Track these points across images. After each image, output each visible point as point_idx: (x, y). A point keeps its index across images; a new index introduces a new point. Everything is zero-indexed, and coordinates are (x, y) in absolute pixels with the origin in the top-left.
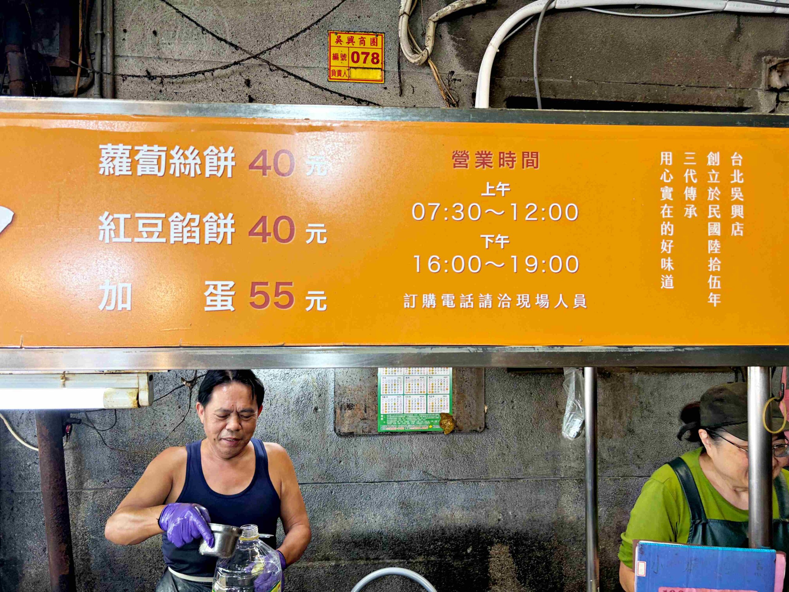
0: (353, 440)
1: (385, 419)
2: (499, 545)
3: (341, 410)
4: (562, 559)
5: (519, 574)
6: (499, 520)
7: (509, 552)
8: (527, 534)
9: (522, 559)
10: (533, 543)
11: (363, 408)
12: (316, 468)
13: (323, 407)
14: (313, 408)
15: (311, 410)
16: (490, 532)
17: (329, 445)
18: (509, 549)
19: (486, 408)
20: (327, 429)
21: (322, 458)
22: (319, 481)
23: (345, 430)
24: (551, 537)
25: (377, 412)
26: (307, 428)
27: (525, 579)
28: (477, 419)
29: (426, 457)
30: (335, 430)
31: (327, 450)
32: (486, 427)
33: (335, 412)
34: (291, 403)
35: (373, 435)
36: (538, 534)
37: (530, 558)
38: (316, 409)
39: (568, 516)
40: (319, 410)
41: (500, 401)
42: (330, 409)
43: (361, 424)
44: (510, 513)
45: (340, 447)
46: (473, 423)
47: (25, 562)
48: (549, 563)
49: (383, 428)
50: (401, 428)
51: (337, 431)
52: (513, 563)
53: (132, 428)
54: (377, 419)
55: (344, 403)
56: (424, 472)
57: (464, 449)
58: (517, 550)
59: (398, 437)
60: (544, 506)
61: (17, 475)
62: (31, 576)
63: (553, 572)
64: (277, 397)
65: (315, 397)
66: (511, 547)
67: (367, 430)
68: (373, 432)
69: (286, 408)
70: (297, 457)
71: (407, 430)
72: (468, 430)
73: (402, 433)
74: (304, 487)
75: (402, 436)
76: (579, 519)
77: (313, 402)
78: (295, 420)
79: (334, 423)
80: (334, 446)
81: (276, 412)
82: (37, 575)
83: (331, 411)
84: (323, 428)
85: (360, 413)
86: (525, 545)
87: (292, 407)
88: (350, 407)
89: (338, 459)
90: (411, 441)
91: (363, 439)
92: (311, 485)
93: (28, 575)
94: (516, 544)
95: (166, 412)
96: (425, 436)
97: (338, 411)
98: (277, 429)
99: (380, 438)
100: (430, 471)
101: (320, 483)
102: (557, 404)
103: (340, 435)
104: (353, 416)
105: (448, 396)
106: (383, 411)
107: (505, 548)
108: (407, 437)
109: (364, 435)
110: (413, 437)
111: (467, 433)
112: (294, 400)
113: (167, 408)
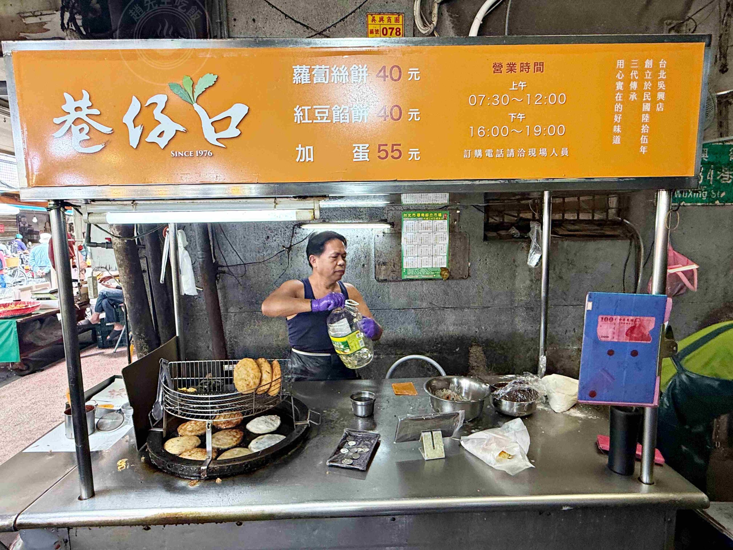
0: (387, 284)
1: (406, 272)
2: (476, 346)
3: (379, 266)
4: (514, 355)
5: (488, 363)
6: (476, 332)
7: (482, 351)
8: (493, 340)
9: (490, 355)
10: (497, 346)
11: (392, 265)
13: (368, 264)
15: (360, 266)
16: (470, 339)
17: (372, 287)
18: (482, 349)
19: (469, 264)
20: (371, 278)
21: (368, 295)
23: (382, 278)
24: (508, 342)
25: (401, 267)
26: (358, 277)
28: (463, 270)
29: (432, 294)
30: (375, 278)
31: (371, 290)
32: (469, 275)
33: (375, 267)
35: (400, 281)
36: (500, 341)
37: (495, 354)
38: (363, 265)
40: (366, 266)
41: (478, 259)
42: (372, 265)
43: (392, 274)
44: (483, 328)
45: (379, 288)
46: (461, 273)
48: (506, 357)
49: (405, 277)
50: (417, 277)
51: (377, 279)
52: (485, 357)
53: (255, 277)
54: (401, 271)
55: (381, 262)
56: (430, 303)
57: (455, 289)
58: (487, 350)
59: (414, 282)
60: (504, 324)
61: (190, 304)
65: (362, 258)
67: (395, 278)
68: (399, 279)
71: (420, 278)
72: (458, 278)
73: (417, 280)
75: (417, 282)
77: (362, 261)
78: (351, 272)
79: (375, 273)
80: (375, 287)
83: (373, 266)
84: (368, 276)
85: (391, 267)
86: (492, 347)
88: (384, 264)
89: (378, 295)
90: (422, 285)
91: (393, 283)
94: (487, 346)
95: (273, 267)
96: (431, 281)
97: (377, 266)
99: (403, 283)
100: (434, 303)
103: (378, 281)
104: (386, 270)
105: (446, 257)
106: (405, 266)
107: (479, 349)
108: (420, 282)
109: (393, 281)
110: (423, 282)
111: (457, 279)
113: (274, 265)
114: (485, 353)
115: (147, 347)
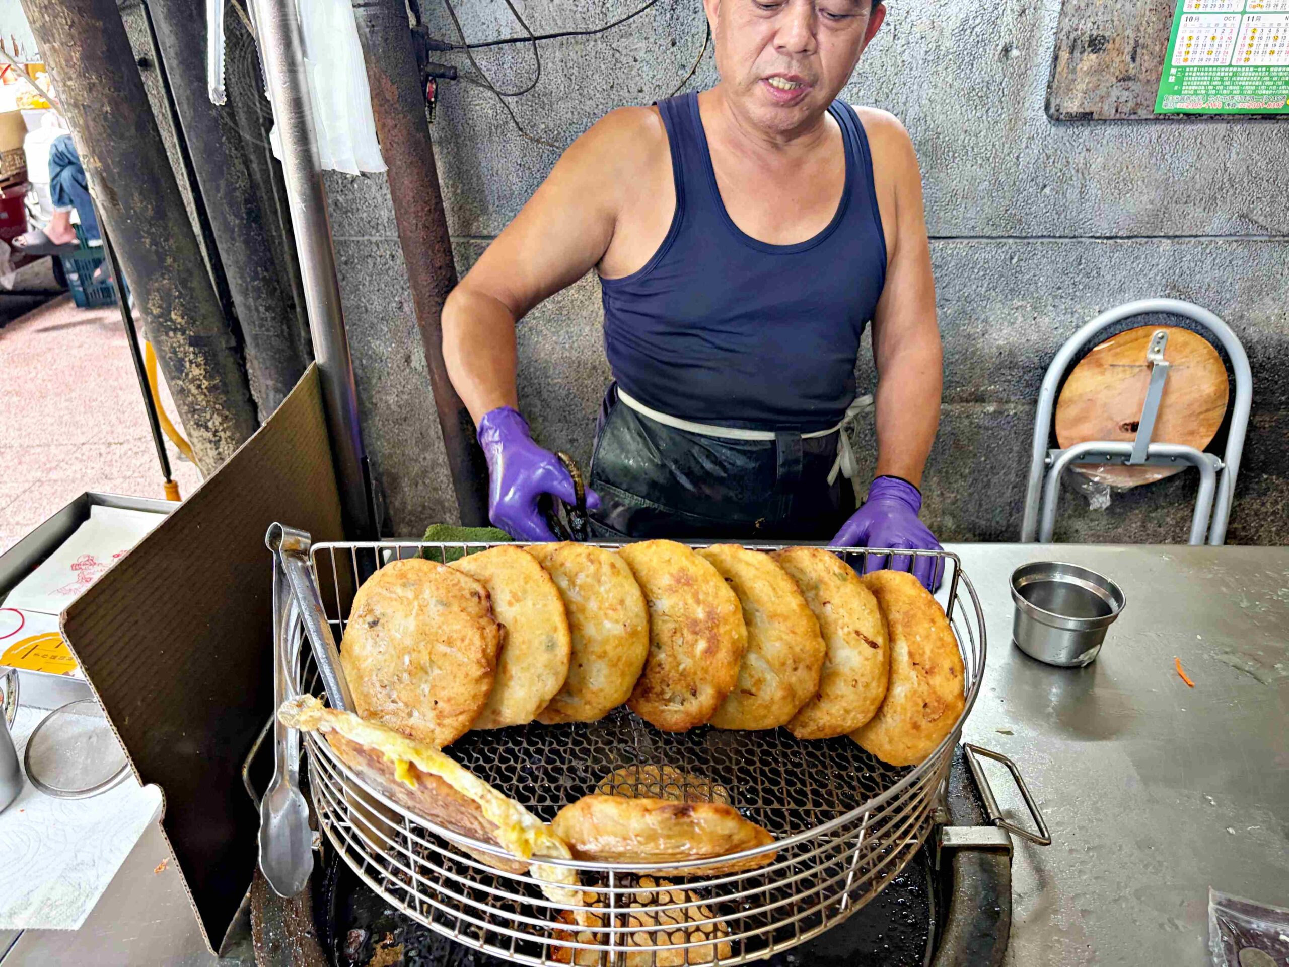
0: (1086, 133)
1: (1180, 81)
3: (1072, 53)
11: (1128, 49)
12: (985, 200)
13: (1028, 45)
14: (1000, 48)
15: (993, 52)
17: (1023, 146)
20: (1027, 105)
21: (1002, 177)
22: (988, 231)
23: (1072, 106)
25: (1161, 60)
26: (978, 101)
29: (1256, 180)
30: (1047, 107)
31: (1018, 158)
33: (1056, 58)
34: (947, 33)
35: (1140, 121)
38: (1006, 50)
40: (1015, 53)
42: (1042, 50)
43: (1115, 92)
45: (1050, 152)
47: (374, 381)
49: (1170, 103)
50: (1215, 105)
51: (1052, 110)
53: (566, 97)
54: (1158, 79)
55: (1082, 34)
56: (1242, 216)
59: (1200, 127)
61: (330, 201)
62: (388, 407)
64: (913, 16)
65: (1009, 18)
67: (1126, 109)
68: (1143, 113)
69: (933, 46)
70: (942, 175)
71: (1227, 109)
73: (1214, 118)
74: (951, 246)
75: (1211, 126)
77: (1003, 30)
78: (949, 79)
79: (1049, 87)
80: (1036, 148)
81: (906, 57)
82: (400, 407)
83: (1044, 57)
84: (1017, 99)
85: (1119, 61)
87: (948, 43)
88: (1095, 44)
89: (1040, 180)
90: (1228, 140)
91: (1112, 131)
92: (966, 241)
93: (381, 405)
95: (641, 55)
96: (1267, 126)
97: (1064, 55)
99: (1155, 130)
100: (1257, 215)
101: (989, 237)
103: (1057, 118)
104: (1099, 70)
106: (1177, 58)
108: (1222, 128)
109: (1115, 121)
110: (1237, 128)
112: (954, 23)
113: (643, 45)
115: (200, 359)
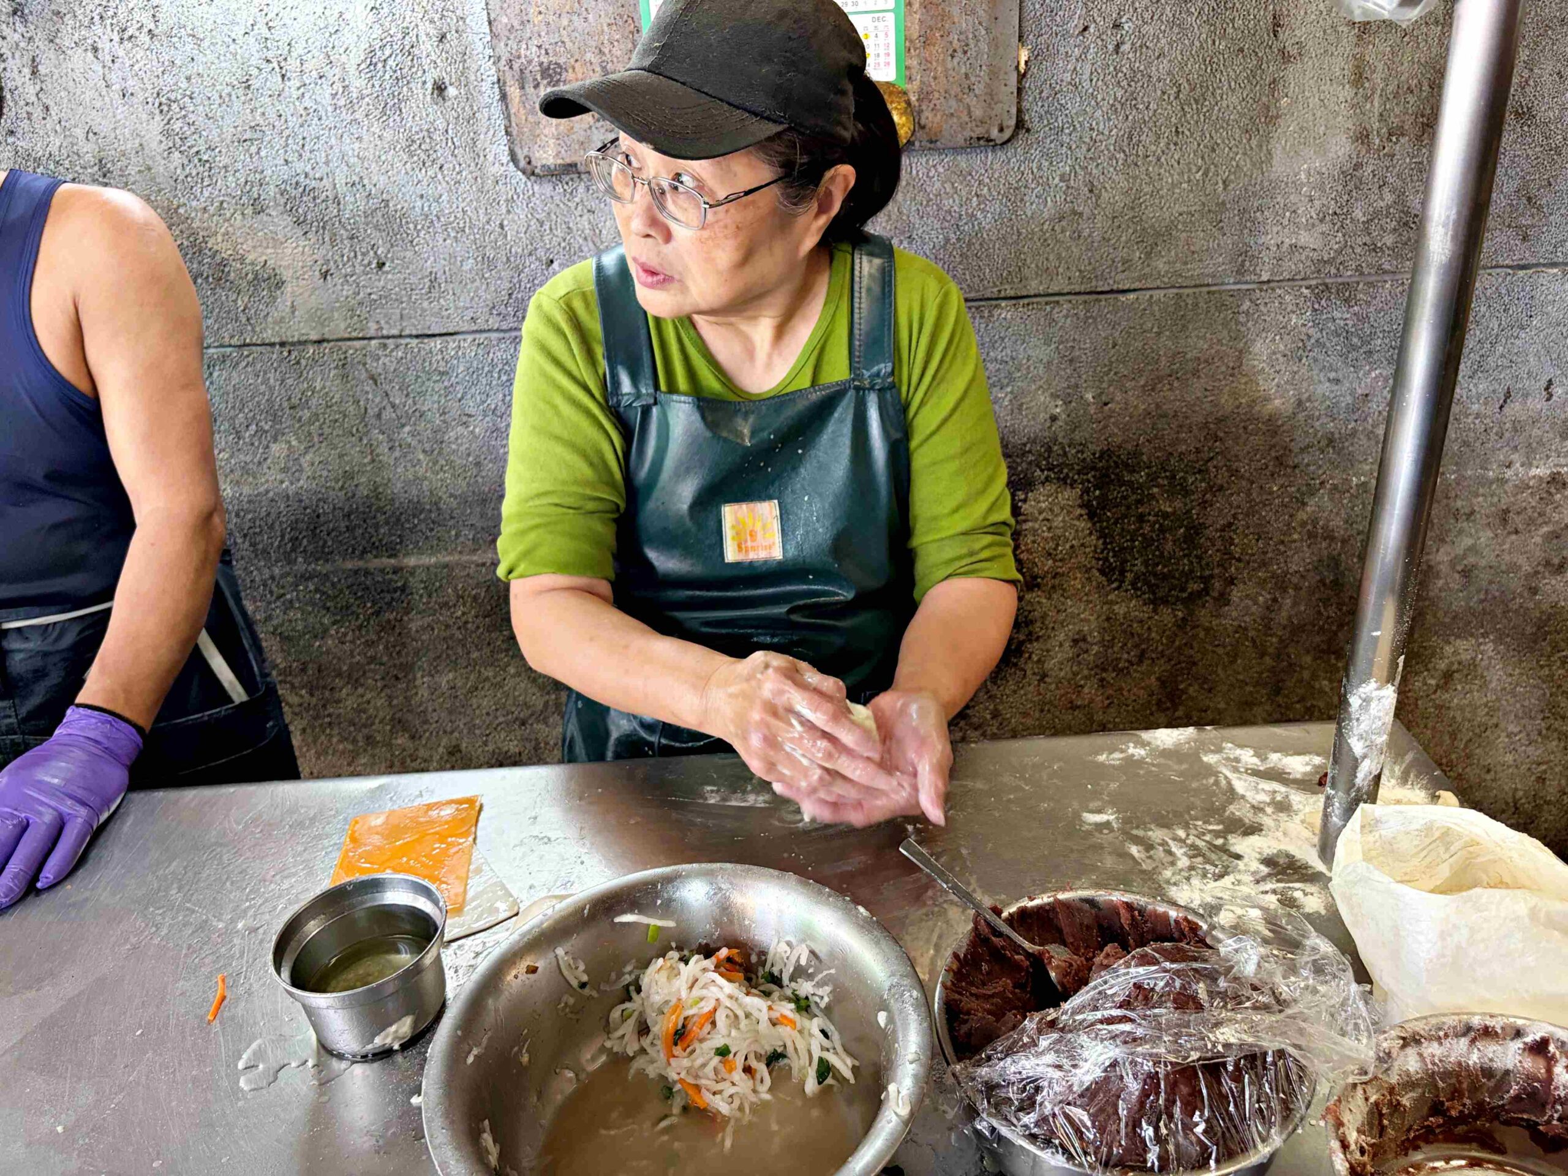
0: (581, 189)
2: (1049, 488)
3: (522, 88)
4: (1234, 516)
5: (1106, 559)
6: (1054, 419)
7: (1080, 506)
8: (1136, 454)
9: (1116, 523)
10: (1153, 478)
12: (477, 283)
13: (463, 81)
14: (429, 86)
15: (422, 93)
16: (1024, 454)
17: (504, 210)
18: (1081, 497)
19: (1024, 56)
20: (490, 158)
21: (490, 253)
22: (494, 322)
23: (547, 157)
24: (1212, 458)
26: (423, 156)
27: (1122, 572)
28: (991, 98)
30: (514, 158)
31: (502, 226)
32: (1020, 124)
33: (504, 97)
34: (352, 70)
36: (1171, 454)
37: (1141, 518)
38: (440, 89)
39: (1267, 399)
40: (451, 91)
41: (1074, 25)
42: (484, 87)
43: (597, 136)
44: (1089, 396)
45: (541, 216)
46: (978, 113)
48: (1195, 530)
51: (523, 163)
52: (1091, 534)
55: (529, 63)
57: (947, 203)
58: (1103, 499)
60: (1196, 373)
63: (1206, 552)
64: (299, 49)
65: (427, 47)
66: (1086, 491)
69: (338, 87)
70: (409, 254)
72: (960, 140)
74: (452, 345)
76: (1300, 403)
77: (425, 62)
78: (376, 129)
79: (507, 133)
80: (521, 210)
81: (307, 103)
83: (489, 93)
86: (1130, 483)
87: (357, 83)
88: (550, 74)
89: (541, 252)
92: (470, 338)
94: (1103, 481)
97: (516, 92)
98: (327, 163)
101: (497, 330)
102: (1276, 25)
103: (532, 173)
105: (890, 17)
107: (1069, 496)
111: (956, 150)
112: (357, 55)
114: (1091, 516)
